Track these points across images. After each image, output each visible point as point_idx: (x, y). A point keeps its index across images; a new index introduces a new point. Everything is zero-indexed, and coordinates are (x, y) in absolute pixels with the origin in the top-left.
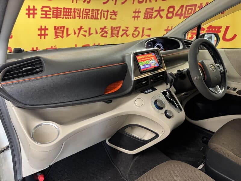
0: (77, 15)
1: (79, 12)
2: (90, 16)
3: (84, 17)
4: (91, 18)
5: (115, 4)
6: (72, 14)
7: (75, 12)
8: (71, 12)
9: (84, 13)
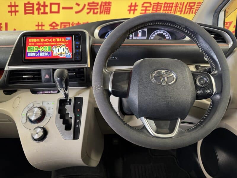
0: (179, 10)
1: (181, 7)
2: (194, 10)
3: (186, 12)
4: (195, 13)
6: (173, 9)
7: (176, 6)
8: (172, 7)
9: (187, 7)
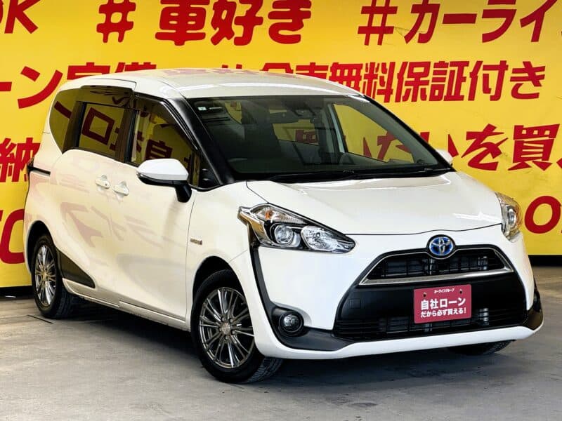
0: (379, 87)
1: (386, 76)
2: (428, 89)
3: (403, 93)
4: (433, 98)
5: (535, 38)
7: (371, 76)
9: (406, 78)
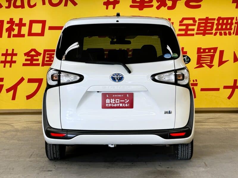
6: (233, 27)
8: (231, 24)
